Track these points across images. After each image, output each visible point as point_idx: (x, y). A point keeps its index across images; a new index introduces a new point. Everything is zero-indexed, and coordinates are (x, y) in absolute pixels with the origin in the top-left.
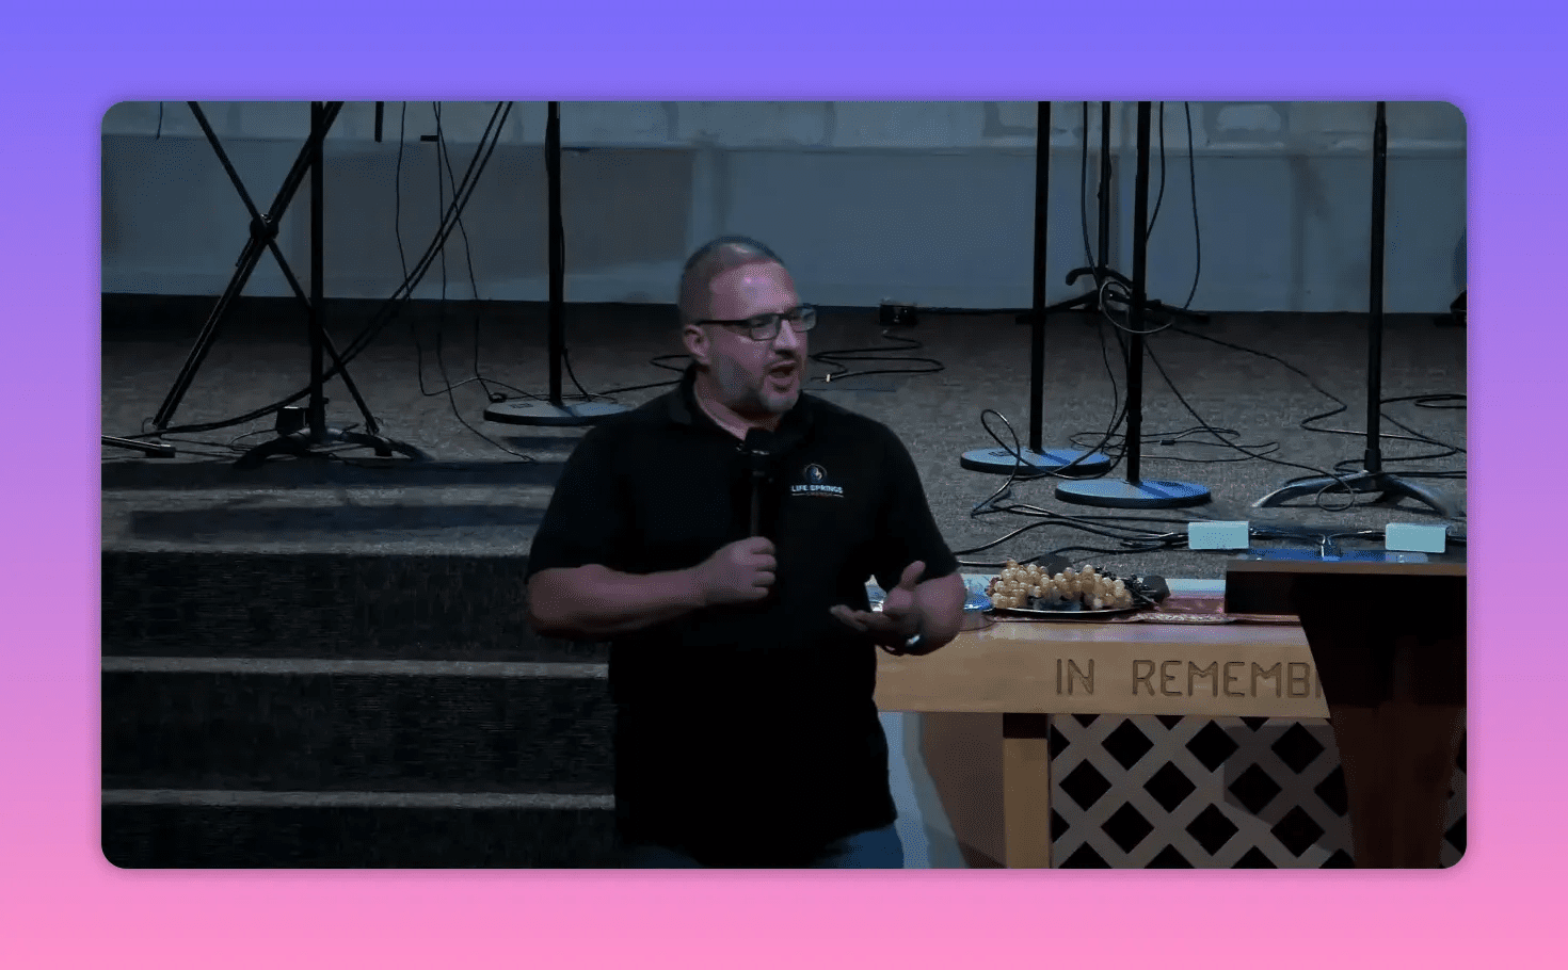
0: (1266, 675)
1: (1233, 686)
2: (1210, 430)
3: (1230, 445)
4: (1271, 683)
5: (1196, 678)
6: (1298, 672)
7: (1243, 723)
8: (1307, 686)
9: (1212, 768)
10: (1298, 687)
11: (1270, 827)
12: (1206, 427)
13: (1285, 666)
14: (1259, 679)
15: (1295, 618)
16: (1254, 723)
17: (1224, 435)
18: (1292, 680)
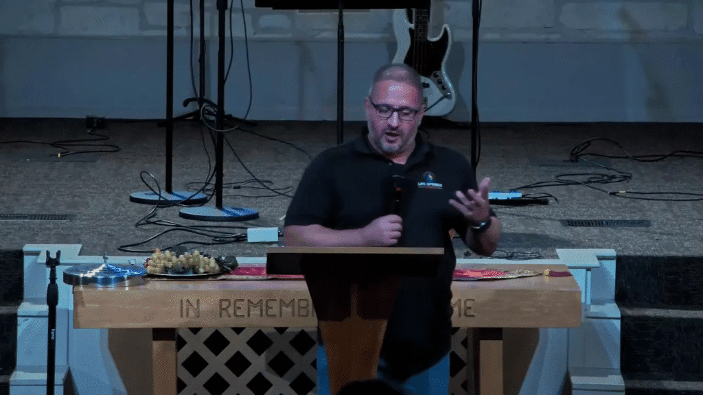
0: (287, 306)
1: (270, 312)
2: (258, 181)
3: (268, 189)
4: (289, 310)
5: (252, 308)
6: (303, 304)
7: (275, 331)
8: (308, 312)
9: (260, 355)
10: (303, 312)
11: (289, 383)
12: (256, 179)
13: (296, 301)
14: (283, 308)
15: (302, 277)
16: (281, 330)
17: (264, 184)
18: (300, 308)
